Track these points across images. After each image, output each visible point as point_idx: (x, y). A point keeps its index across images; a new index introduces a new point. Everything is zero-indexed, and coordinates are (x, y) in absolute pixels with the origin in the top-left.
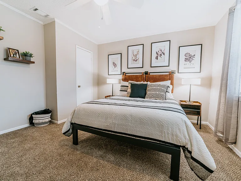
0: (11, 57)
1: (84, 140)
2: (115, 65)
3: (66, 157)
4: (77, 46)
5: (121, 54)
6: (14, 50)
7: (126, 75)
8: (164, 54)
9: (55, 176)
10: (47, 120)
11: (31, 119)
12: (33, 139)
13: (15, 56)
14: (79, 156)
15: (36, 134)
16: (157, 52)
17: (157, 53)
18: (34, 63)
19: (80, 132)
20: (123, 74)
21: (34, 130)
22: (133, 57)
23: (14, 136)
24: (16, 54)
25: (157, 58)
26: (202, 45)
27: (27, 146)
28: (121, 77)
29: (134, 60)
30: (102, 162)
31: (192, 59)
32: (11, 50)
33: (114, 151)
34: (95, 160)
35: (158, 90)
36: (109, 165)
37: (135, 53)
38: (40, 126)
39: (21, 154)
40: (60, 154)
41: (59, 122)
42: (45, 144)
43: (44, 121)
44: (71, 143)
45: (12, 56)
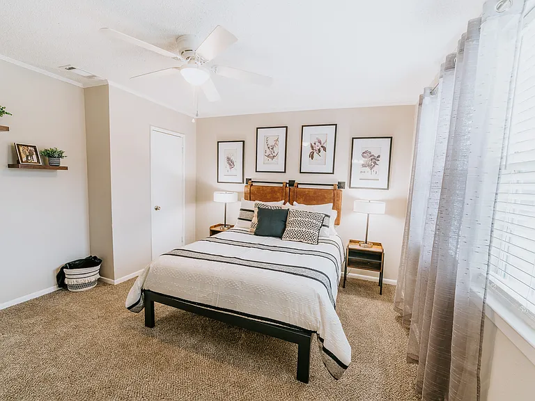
0: (22, 162)
1: (166, 318)
2: (230, 162)
3: (134, 349)
4: (153, 128)
5: (244, 142)
6: (28, 146)
7: (252, 185)
8: (325, 150)
9: (117, 380)
10: (93, 279)
11: (61, 277)
12: (71, 316)
13: (29, 158)
14: (156, 348)
15: (74, 307)
16: (313, 144)
17: (312, 147)
18: (66, 168)
19: (158, 306)
20: (247, 183)
21: (68, 299)
22: (268, 150)
23: (32, 313)
24: (31, 155)
25: (312, 156)
26: (391, 138)
27: (61, 330)
28: (242, 188)
29: (268, 156)
30: (194, 356)
31: (375, 163)
32: (21, 148)
33: (217, 337)
34: (183, 353)
35: (306, 224)
36: (206, 362)
37: (271, 143)
38: (79, 290)
39: (53, 345)
40: (123, 344)
41: (117, 281)
42: (94, 327)
43: (87, 281)
44: (142, 324)
45: (24, 159)
